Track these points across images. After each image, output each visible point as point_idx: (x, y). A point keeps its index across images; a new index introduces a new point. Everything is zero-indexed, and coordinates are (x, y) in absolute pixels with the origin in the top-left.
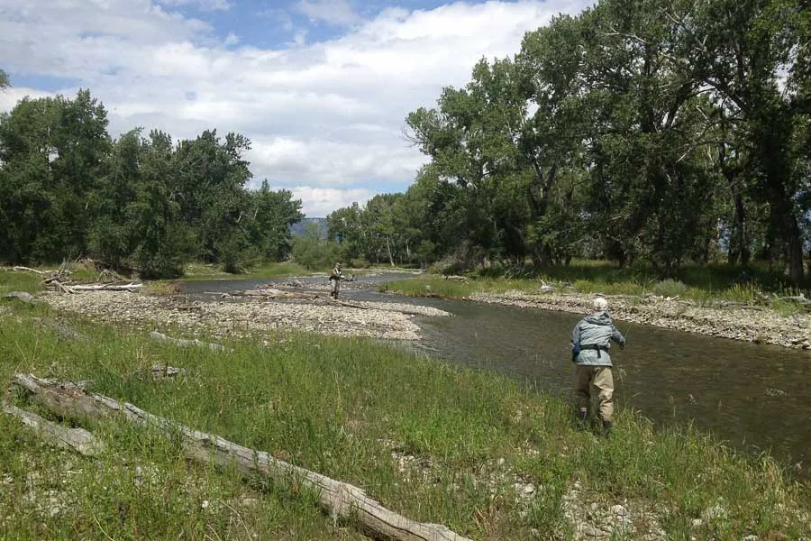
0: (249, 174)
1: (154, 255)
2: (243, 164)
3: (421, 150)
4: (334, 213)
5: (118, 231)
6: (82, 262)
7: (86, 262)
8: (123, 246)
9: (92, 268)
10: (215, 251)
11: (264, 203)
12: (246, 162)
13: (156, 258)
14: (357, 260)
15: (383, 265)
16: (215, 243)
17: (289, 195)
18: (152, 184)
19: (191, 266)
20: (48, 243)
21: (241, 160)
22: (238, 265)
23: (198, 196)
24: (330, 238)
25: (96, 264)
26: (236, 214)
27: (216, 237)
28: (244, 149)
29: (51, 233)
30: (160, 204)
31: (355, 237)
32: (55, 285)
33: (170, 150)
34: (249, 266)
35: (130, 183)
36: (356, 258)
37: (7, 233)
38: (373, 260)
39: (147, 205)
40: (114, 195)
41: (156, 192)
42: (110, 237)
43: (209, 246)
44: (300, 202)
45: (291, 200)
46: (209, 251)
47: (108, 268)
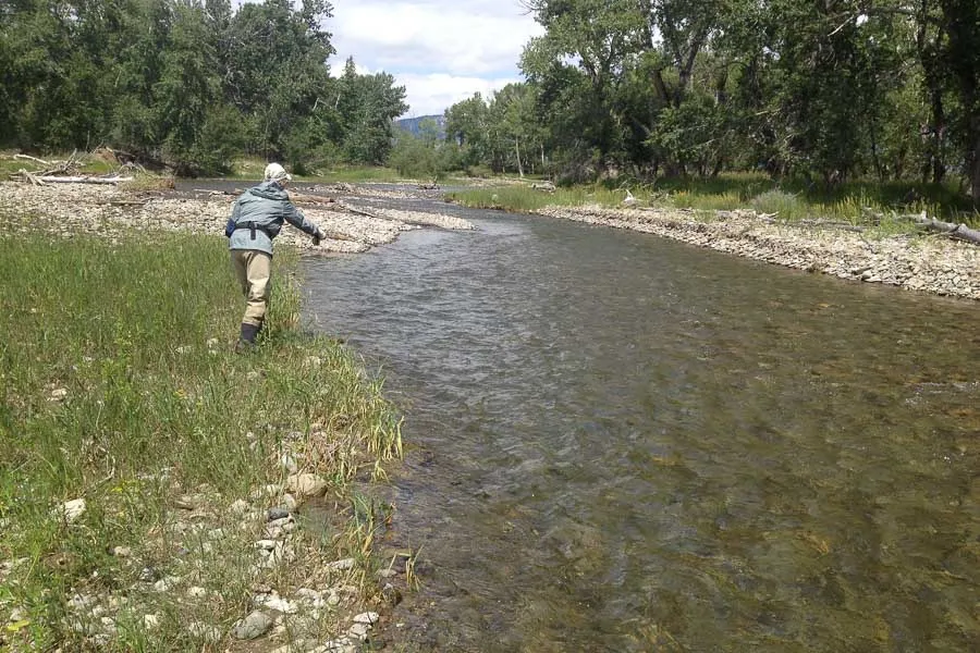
0: (331, 50)
1: (190, 147)
2: (323, 37)
3: (536, 20)
4: (455, 107)
5: (145, 115)
6: (100, 152)
7: (104, 152)
8: (150, 133)
9: (113, 159)
10: (280, 147)
11: (347, 88)
12: (327, 34)
13: (191, 150)
14: (478, 167)
15: (511, 174)
16: (280, 136)
17: (390, 79)
18: (186, 55)
19: (247, 164)
20: (64, 127)
21: (321, 30)
22: (308, 165)
23: (258, 76)
24: (449, 139)
25: (117, 155)
26: (312, 100)
27: (282, 129)
28: (325, 16)
29: (67, 115)
30: (196, 82)
31: (475, 139)
32: (21, 174)
33: (228, 14)
34: (324, 165)
35: (162, 53)
36: (477, 164)
37: (7, 112)
38: (497, 168)
39: (180, 82)
40: (143, 68)
41: (189, 65)
42: (135, 122)
43: (272, 140)
44: (403, 89)
45: (393, 86)
46: (272, 146)
47: (132, 160)
